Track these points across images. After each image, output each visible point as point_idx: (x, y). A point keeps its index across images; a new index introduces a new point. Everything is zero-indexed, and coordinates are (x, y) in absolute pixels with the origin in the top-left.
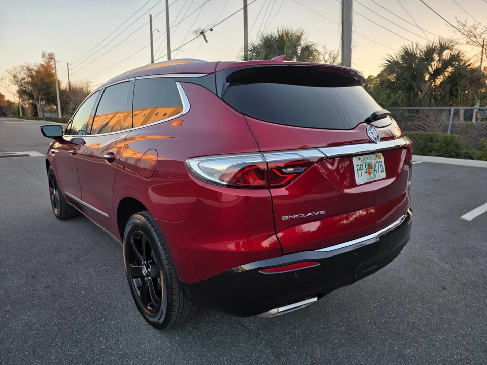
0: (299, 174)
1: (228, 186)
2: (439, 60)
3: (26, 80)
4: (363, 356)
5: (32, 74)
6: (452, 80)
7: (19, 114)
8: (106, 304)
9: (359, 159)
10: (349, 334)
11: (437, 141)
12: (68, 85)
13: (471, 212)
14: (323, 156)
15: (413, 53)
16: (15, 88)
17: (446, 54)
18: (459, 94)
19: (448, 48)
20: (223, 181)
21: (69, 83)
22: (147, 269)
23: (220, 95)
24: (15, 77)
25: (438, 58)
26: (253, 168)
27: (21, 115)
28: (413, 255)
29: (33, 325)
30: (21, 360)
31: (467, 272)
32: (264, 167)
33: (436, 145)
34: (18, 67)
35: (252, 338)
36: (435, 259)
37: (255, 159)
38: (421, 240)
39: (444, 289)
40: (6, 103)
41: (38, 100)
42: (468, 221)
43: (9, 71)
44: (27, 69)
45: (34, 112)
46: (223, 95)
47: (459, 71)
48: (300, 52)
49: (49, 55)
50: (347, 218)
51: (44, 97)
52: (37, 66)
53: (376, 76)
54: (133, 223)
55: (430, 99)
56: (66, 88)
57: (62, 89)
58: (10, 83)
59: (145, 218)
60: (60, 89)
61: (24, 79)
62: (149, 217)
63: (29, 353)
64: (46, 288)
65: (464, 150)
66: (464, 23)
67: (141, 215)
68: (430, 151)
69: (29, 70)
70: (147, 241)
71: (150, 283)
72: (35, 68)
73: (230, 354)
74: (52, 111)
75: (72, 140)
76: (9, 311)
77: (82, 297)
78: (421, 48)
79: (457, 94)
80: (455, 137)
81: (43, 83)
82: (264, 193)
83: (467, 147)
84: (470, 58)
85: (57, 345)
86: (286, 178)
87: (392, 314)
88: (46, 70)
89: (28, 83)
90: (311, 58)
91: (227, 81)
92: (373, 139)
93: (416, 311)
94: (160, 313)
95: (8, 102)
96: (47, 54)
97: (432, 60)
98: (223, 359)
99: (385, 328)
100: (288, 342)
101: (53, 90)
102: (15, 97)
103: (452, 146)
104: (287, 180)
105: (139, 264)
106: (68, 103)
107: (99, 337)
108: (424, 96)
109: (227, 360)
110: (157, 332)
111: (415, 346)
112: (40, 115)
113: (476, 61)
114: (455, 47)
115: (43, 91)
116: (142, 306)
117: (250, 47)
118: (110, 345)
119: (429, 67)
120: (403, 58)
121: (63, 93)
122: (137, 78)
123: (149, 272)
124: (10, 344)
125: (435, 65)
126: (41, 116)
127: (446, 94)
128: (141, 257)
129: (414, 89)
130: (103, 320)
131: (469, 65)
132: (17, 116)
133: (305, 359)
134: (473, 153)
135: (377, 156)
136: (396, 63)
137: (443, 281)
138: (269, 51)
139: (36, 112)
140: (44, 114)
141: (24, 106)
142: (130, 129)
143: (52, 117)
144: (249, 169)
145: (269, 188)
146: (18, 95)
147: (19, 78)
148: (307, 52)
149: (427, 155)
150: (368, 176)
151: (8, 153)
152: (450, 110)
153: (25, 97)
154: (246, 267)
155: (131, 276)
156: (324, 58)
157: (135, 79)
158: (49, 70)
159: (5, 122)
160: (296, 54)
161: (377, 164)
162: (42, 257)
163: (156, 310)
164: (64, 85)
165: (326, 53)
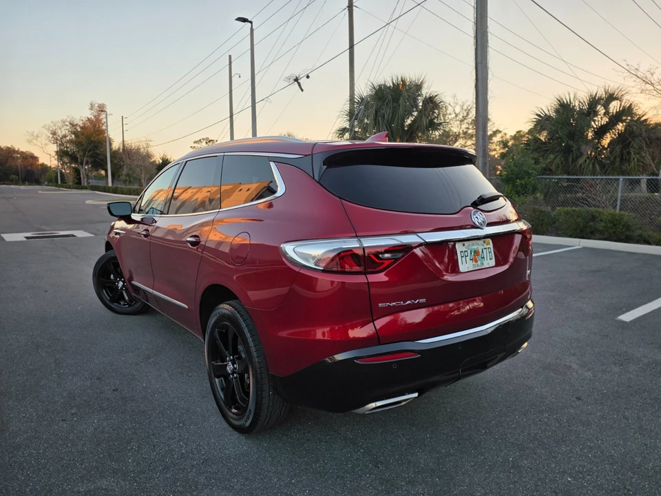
0: (396, 260)
1: (323, 271)
2: (605, 114)
3: (68, 138)
4: (472, 466)
5: (77, 130)
6: (623, 141)
7: (58, 182)
8: (184, 409)
9: (464, 245)
10: (459, 444)
11: (601, 220)
12: (122, 145)
13: (632, 312)
14: (423, 241)
15: (570, 105)
16: (54, 148)
17: (614, 107)
18: (632, 158)
19: (616, 99)
20: (318, 266)
21: (123, 141)
22: (233, 365)
23: (317, 178)
24: (54, 133)
25: (604, 111)
26: (350, 253)
27: (59, 182)
28: (548, 361)
29: (104, 428)
30: (97, 462)
31: (611, 381)
32: (360, 252)
33: (600, 226)
34: (58, 122)
35: (349, 446)
36: (574, 366)
37: (351, 244)
38: (562, 343)
39: (579, 399)
40: (40, 167)
41: (82, 164)
42: (626, 322)
43: (47, 127)
44: (71, 124)
45: (77, 179)
46: (320, 178)
47: (631, 129)
48: (421, 104)
49: (98, 107)
50: (458, 309)
51: (90, 160)
52: (82, 120)
53: (527, 131)
54: (219, 313)
55: (594, 164)
56: (119, 148)
57: (114, 149)
58: (47, 142)
59: (233, 307)
60: (111, 149)
61: (65, 136)
62: (238, 306)
63: (104, 456)
64: (114, 390)
65: (639, 232)
66: (637, 67)
67: (228, 304)
68: (592, 233)
69: (72, 125)
70: (235, 334)
71: (237, 382)
72: (81, 123)
73: (323, 461)
74: (99, 178)
75: (142, 219)
76: (75, 413)
77: (156, 400)
78: (580, 98)
79: (630, 158)
80: (624, 215)
81: (90, 142)
82: (361, 279)
83: (640, 228)
84: (646, 111)
85: (133, 448)
86: (383, 263)
87: (512, 425)
88: (95, 126)
89: (71, 141)
90: (436, 111)
91: (324, 165)
92: (477, 224)
93: (542, 421)
94: (248, 413)
95: (43, 165)
96: (97, 105)
97: (596, 114)
98: (316, 466)
99: (501, 439)
100: (390, 451)
101: (101, 150)
102: (53, 159)
103: (621, 227)
104: (384, 266)
105: (223, 360)
106: (121, 167)
107: (179, 441)
108: (586, 161)
109: (320, 466)
110: (243, 438)
111: (533, 457)
112: (84, 183)
113: (655, 115)
114: (625, 98)
115: (89, 152)
116: (226, 409)
117: (357, 98)
118: (191, 450)
119: (593, 123)
120: (557, 111)
121: (115, 154)
122: (226, 154)
123: (235, 369)
124: (83, 446)
125: (601, 120)
126: (86, 184)
127: (615, 158)
128: (227, 353)
129: (573, 151)
130: (181, 425)
131: (646, 120)
132: (54, 184)
133: (407, 467)
134: (649, 236)
135: (484, 242)
136: (548, 118)
137: (579, 390)
138: (380, 103)
139: (80, 179)
140: (90, 181)
141: (63, 171)
142: (218, 210)
143: (100, 185)
144: (346, 254)
145: (365, 273)
146: (56, 157)
147: (59, 136)
148: (431, 104)
149: (589, 238)
150: (474, 263)
151: (48, 233)
152: (618, 179)
153: (66, 160)
154: (339, 357)
155: (213, 376)
156: (454, 110)
157: (223, 154)
158: (99, 126)
159: (40, 192)
160: (417, 106)
161: (484, 251)
162: (106, 357)
163: (242, 411)
164: (116, 145)
165: (457, 104)
